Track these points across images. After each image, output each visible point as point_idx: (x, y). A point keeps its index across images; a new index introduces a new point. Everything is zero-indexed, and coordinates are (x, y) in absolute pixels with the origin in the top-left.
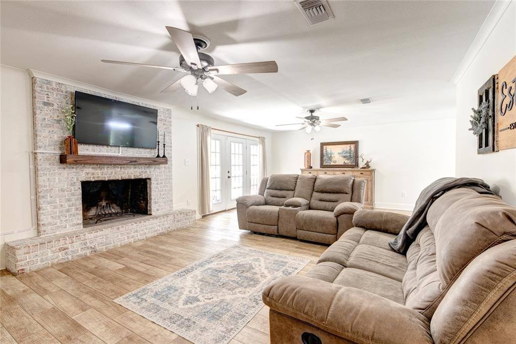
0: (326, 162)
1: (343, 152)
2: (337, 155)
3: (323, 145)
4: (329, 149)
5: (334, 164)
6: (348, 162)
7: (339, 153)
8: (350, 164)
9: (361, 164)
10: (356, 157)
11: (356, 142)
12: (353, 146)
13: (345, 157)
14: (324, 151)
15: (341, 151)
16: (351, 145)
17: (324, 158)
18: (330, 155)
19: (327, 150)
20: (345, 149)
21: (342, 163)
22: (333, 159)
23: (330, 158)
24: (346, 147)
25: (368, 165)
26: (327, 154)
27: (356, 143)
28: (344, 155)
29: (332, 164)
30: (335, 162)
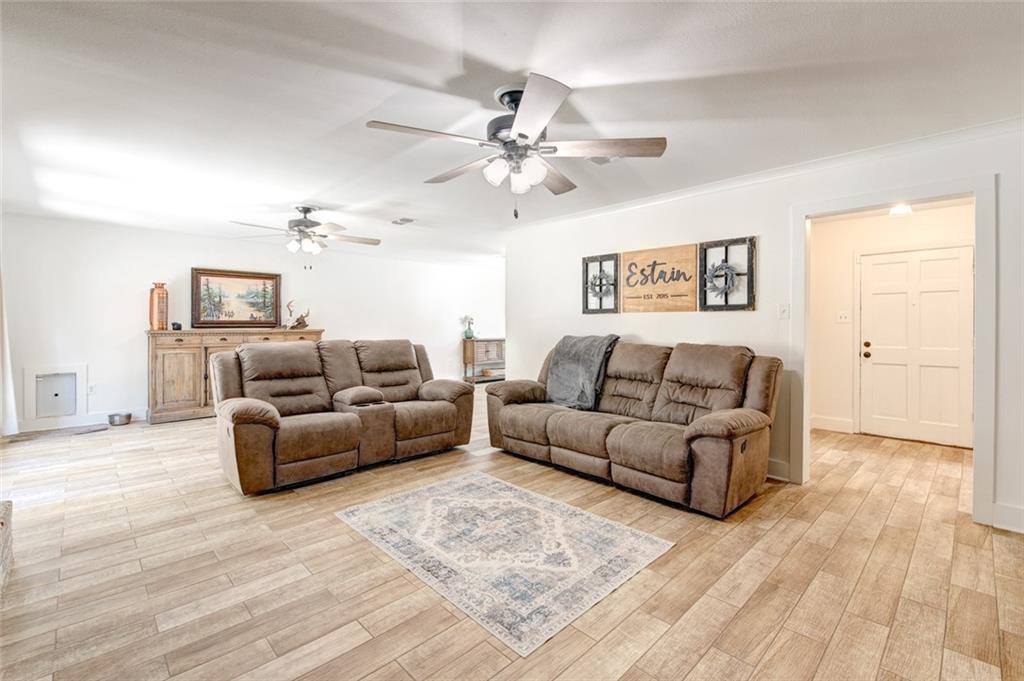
0: (208, 315)
1: (249, 294)
2: (236, 300)
3: (197, 273)
4: (215, 283)
5: (226, 319)
6: (260, 316)
7: (239, 296)
8: (263, 319)
9: (288, 320)
10: (276, 306)
11: (277, 276)
12: (269, 284)
13: (253, 305)
14: (203, 288)
15: (244, 293)
16: (266, 281)
17: (202, 305)
18: (217, 299)
19: (210, 285)
20: (254, 289)
21: (246, 317)
22: (226, 309)
23: (218, 306)
24: (257, 285)
25: (301, 323)
26: (210, 295)
27: (275, 278)
28: (252, 300)
29: (223, 318)
30: (231, 314)
